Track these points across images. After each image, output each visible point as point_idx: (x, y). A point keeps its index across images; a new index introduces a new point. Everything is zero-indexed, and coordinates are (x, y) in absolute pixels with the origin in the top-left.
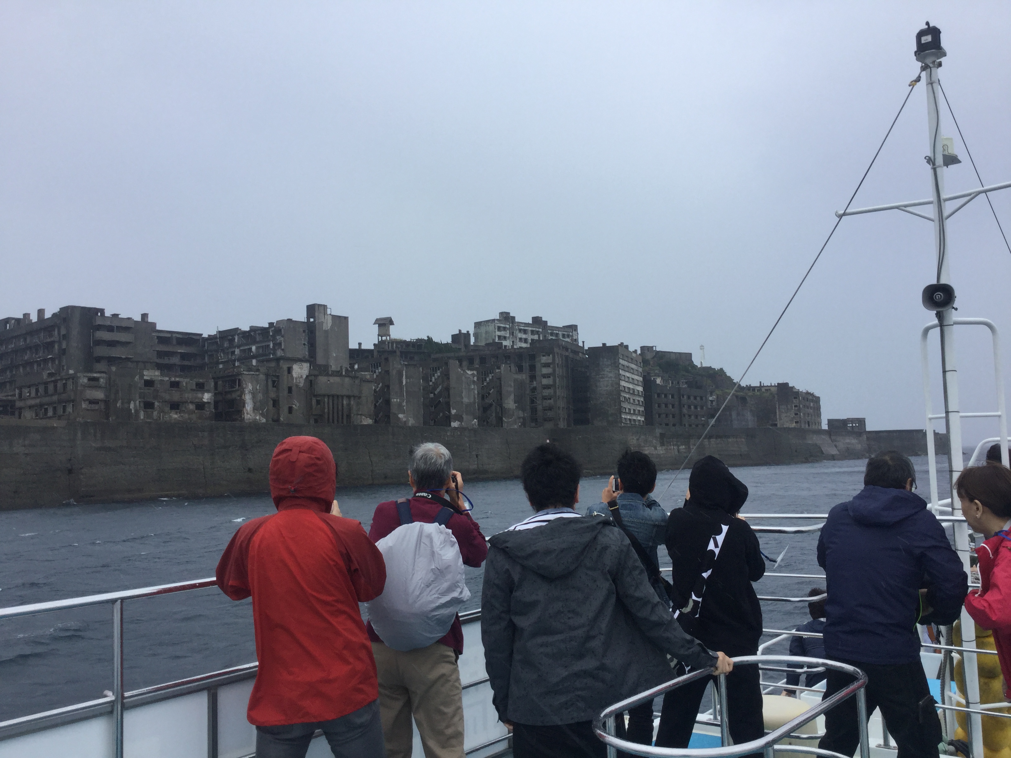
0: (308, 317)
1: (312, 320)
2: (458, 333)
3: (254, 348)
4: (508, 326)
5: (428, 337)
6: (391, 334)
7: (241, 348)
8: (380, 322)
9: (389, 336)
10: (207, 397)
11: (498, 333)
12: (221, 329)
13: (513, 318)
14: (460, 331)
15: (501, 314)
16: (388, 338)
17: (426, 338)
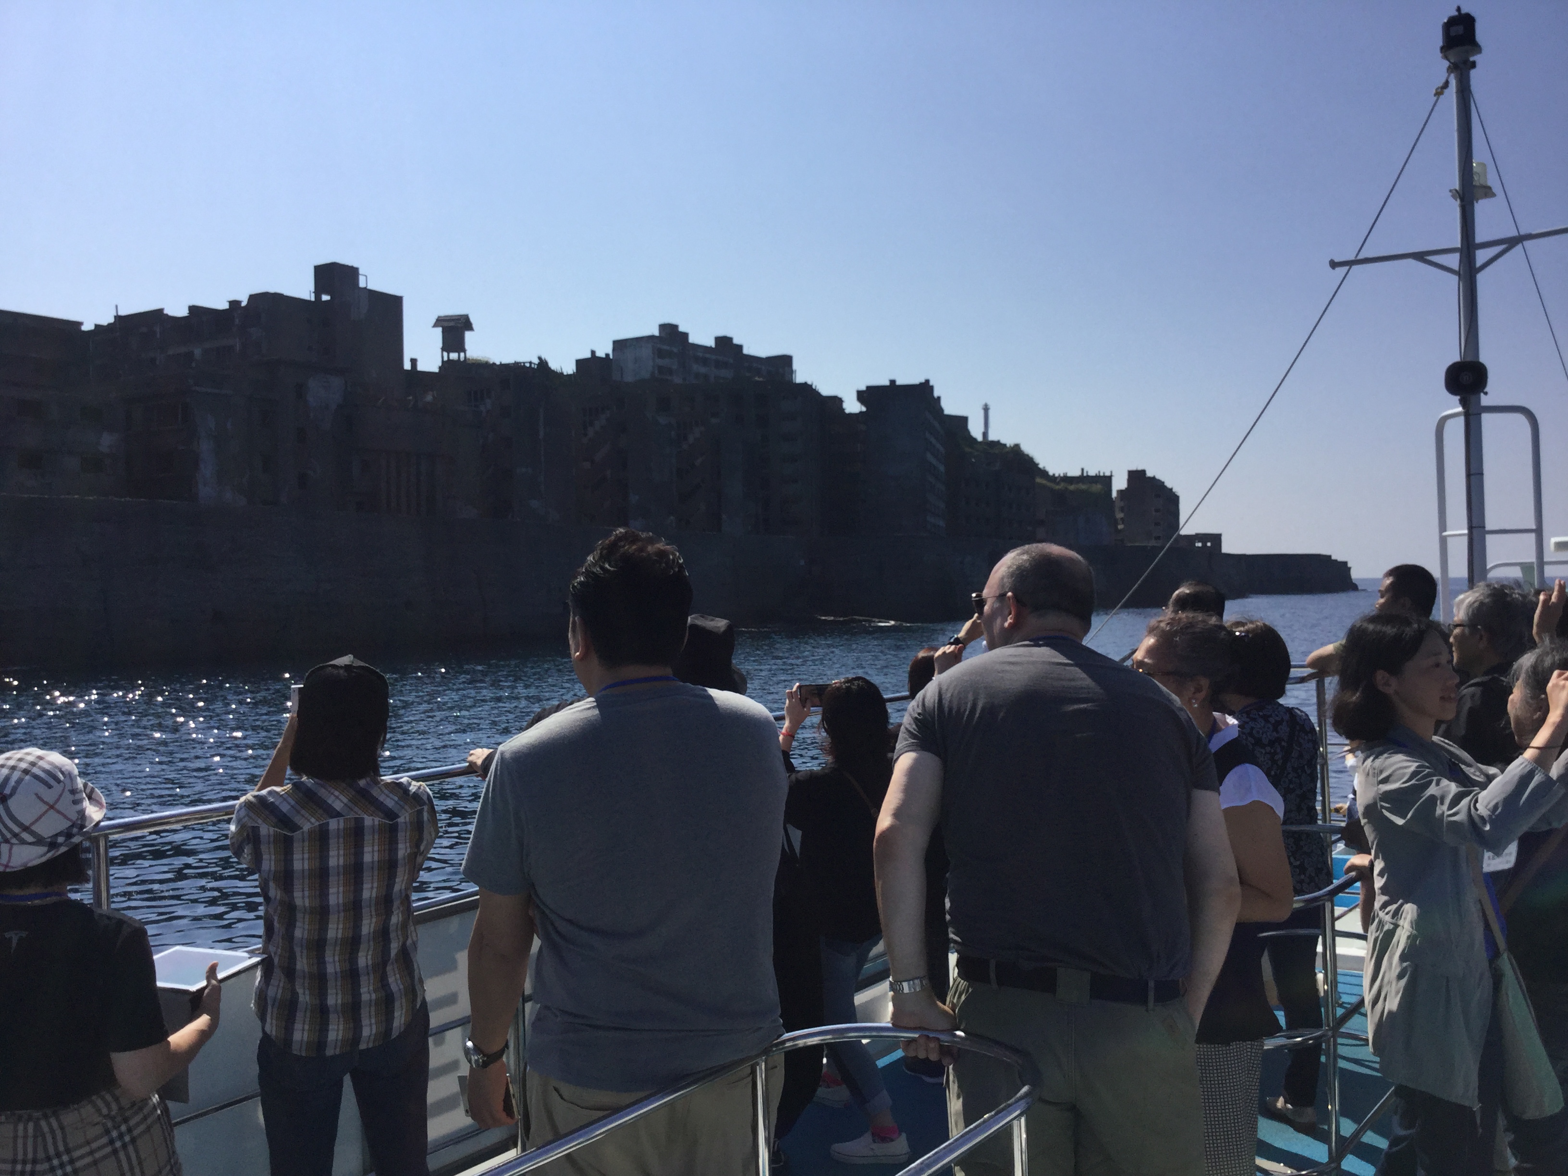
0: (318, 292)
1: (325, 298)
2: (589, 355)
3: (198, 352)
4: (675, 350)
5: (540, 358)
6: (467, 347)
7: (171, 352)
8: (446, 324)
9: (464, 351)
10: (107, 441)
11: (660, 362)
12: (122, 313)
13: (685, 335)
14: (593, 352)
15: (663, 327)
16: (462, 355)
17: (536, 361)
